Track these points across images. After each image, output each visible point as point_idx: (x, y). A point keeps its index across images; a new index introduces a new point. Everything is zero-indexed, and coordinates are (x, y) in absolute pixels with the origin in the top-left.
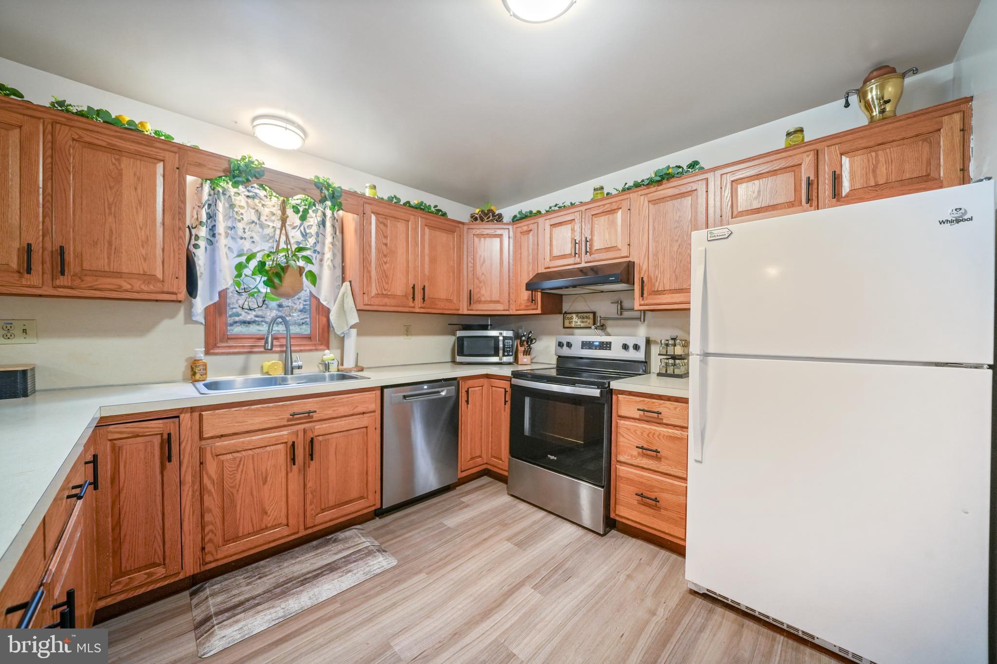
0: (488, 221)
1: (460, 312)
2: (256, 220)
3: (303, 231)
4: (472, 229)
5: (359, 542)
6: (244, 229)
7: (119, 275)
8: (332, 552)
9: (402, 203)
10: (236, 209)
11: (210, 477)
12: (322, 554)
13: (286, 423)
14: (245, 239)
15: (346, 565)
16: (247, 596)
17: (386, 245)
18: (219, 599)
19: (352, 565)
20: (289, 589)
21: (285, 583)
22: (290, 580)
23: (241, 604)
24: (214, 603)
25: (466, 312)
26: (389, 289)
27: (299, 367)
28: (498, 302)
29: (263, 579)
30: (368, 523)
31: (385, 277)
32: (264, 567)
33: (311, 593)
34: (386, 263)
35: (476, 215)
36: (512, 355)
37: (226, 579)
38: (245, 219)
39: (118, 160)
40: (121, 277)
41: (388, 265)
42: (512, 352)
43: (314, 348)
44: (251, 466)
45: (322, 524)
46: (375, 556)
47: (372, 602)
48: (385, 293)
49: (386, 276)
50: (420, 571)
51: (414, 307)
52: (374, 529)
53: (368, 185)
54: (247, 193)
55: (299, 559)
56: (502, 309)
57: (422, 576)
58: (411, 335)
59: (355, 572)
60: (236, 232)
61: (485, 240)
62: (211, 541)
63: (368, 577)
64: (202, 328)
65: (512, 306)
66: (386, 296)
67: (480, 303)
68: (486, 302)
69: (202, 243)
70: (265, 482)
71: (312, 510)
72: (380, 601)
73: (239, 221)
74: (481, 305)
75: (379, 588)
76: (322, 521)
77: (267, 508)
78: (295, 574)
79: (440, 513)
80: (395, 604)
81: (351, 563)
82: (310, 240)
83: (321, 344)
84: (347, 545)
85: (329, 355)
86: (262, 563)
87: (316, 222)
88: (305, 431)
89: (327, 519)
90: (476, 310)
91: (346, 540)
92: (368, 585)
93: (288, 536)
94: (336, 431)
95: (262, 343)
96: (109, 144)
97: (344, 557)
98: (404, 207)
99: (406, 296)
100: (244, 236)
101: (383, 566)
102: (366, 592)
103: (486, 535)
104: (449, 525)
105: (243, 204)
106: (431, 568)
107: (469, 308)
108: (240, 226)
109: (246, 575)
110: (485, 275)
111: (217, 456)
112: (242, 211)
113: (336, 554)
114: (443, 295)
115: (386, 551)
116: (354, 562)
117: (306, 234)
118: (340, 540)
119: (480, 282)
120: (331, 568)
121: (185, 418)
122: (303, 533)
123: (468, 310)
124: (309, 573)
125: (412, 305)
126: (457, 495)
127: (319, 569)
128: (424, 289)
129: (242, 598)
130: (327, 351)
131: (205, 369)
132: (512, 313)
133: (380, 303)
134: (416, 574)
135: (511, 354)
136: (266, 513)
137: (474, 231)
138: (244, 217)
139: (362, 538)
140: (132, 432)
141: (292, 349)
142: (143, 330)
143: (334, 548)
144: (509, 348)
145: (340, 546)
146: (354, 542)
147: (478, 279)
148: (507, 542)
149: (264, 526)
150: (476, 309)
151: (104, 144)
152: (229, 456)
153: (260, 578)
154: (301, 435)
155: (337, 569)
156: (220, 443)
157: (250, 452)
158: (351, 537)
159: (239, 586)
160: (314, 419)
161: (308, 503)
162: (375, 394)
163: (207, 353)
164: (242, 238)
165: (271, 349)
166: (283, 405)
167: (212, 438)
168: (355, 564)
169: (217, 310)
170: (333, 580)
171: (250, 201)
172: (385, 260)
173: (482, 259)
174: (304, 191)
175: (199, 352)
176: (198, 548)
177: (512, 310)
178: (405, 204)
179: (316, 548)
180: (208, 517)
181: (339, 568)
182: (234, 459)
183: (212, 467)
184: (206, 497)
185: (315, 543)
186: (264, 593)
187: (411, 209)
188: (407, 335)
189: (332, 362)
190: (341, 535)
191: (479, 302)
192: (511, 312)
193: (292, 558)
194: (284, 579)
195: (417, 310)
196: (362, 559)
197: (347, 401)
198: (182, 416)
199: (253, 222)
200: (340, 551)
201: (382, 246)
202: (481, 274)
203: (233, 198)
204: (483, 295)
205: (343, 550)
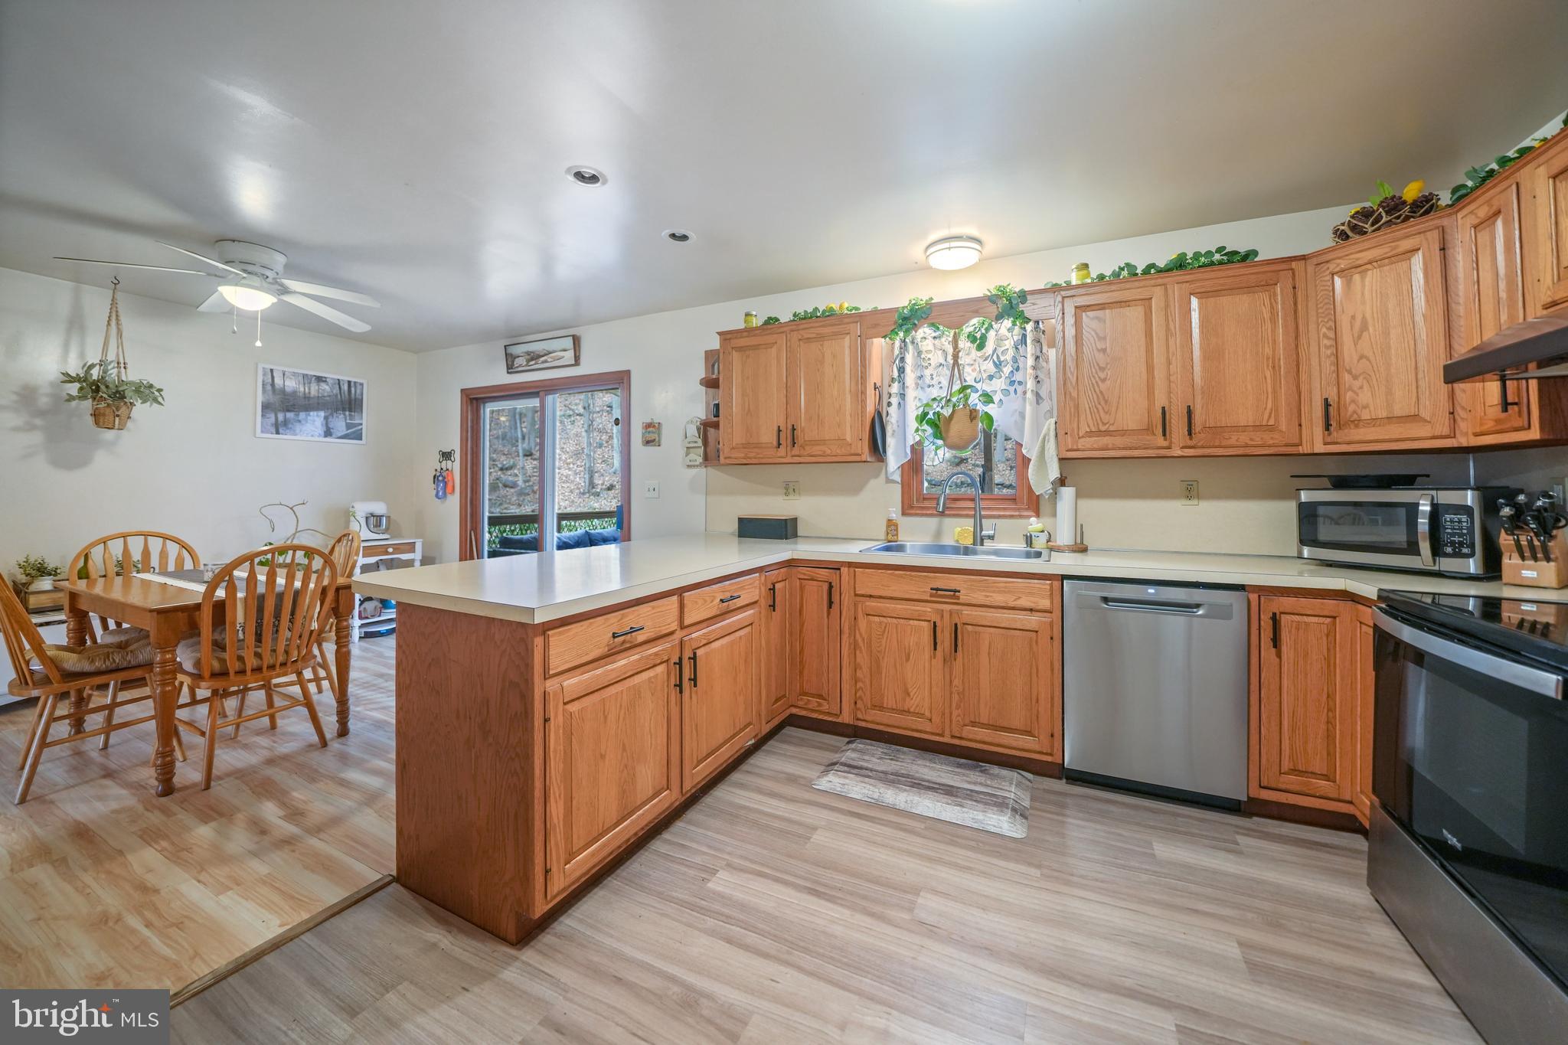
0: (1378, 229)
1: (1305, 449)
2: (943, 362)
3: (996, 360)
4: (1327, 262)
5: (1006, 788)
6: (932, 375)
7: (823, 442)
8: (968, 779)
9: (1139, 271)
10: (923, 356)
11: (861, 635)
12: (958, 774)
13: (929, 599)
14: (933, 386)
15: (965, 798)
16: (870, 766)
17: (1104, 351)
18: (854, 755)
19: (970, 802)
20: (899, 782)
21: (903, 775)
22: (908, 776)
23: (861, 768)
24: (850, 756)
25: (1319, 448)
26: (1112, 422)
27: (991, 538)
28: (1415, 418)
29: (893, 762)
30: (1045, 778)
31: (1103, 403)
32: (904, 753)
33: (910, 798)
34: (1104, 380)
35: (1342, 228)
36: (1472, 555)
37: (872, 745)
38: (933, 364)
39: (822, 345)
40: (824, 444)
41: (1108, 382)
42: (1472, 546)
43: (1017, 513)
44: (895, 635)
45: (971, 740)
46: (1002, 811)
47: (951, 849)
48: (1103, 428)
49: (1106, 402)
50: (1039, 867)
51: (1169, 448)
52: (1044, 789)
53: (1074, 266)
54: (934, 334)
55: (934, 765)
56: (1430, 435)
57: (1034, 872)
58: (1199, 497)
59: (964, 809)
60: (924, 381)
61: (1363, 279)
62: (860, 698)
63: (975, 826)
64: (899, 487)
65: (1462, 426)
66: (1107, 433)
67: (1357, 426)
68: (1374, 422)
69: (894, 401)
70: (908, 659)
71: (959, 715)
72: (960, 855)
73: (927, 367)
74: (1362, 430)
75: (973, 843)
76: (971, 736)
77: (910, 690)
78: (917, 775)
79: (1161, 829)
80: (969, 869)
81: (971, 800)
82: (1005, 370)
83: (1028, 509)
84: (989, 782)
85: (1034, 524)
86: (905, 749)
87: (1012, 343)
88: (951, 613)
89: (979, 738)
90: (1349, 443)
91: (994, 777)
92: (968, 833)
93: (933, 734)
94: (988, 624)
95: (933, 504)
96: (818, 334)
97: (972, 791)
98: (1148, 276)
99: (1149, 430)
100: (933, 382)
101: (1001, 828)
102: (957, 837)
103: (1203, 906)
104: (1157, 852)
105: (931, 347)
106: (1056, 874)
107: (1329, 440)
108: (927, 373)
109: (885, 751)
110: (1368, 360)
111: (868, 615)
112: (929, 356)
113: (969, 783)
114: (1245, 416)
115: (1026, 818)
116: (975, 801)
117: (1000, 362)
118: (988, 774)
119: (1355, 378)
120: (949, 791)
121: (844, 570)
122: (947, 739)
123: (1325, 444)
124: (928, 781)
125: (1165, 444)
126: (1237, 826)
127: (939, 784)
128: (1190, 413)
129: (865, 764)
130: (1033, 519)
131: (897, 530)
132: (1465, 444)
133: (1095, 446)
134: (1030, 864)
135: (1465, 550)
136: (909, 695)
137: (1332, 267)
138: (931, 362)
139: (1014, 786)
140: (809, 575)
141: (982, 513)
142: (856, 489)
143: (974, 776)
144: (1461, 535)
145: (982, 779)
146: (1000, 784)
147: (1350, 372)
148: (1237, 945)
149: (906, 708)
150: (1348, 439)
151: (814, 335)
152: (877, 619)
153: (892, 759)
154: (946, 616)
155: (952, 795)
156: (872, 604)
157: (894, 620)
158: (1003, 778)
159: (873, 755)
160: (961, 601)
161: (954, 705)
162: (1051, 585)
163: (904, 514)
164: (929, 386)
165: (943, 512)
166: (925, 576)
167: (863, 596)
168: (974, 803)
169: (914, 466)
170: (938, 801)
171: (937, 342)
172: (1102, 376)
173: (1358, 324)
174: (976, 313)
175: (895, 512)
176: (853, 702)
177: (1466, 434)
178: (1146, 271)
179: (960, 766)
180: (859, 674)
181: (956, 796)
182: (881, 623)
183: (862, 623)
184: (858, 652)
185: (963, 761)
186: (882, 772)
187: (1162, 275)
188: (1189, 498)
189: (1039, 534)
190: (996, 770)
191: (1357, 423)
192: (1463, 441)
193: (930, 760)
194: (905, 772)
195: (1179, 453)
196: (986, 804)
197: (1005, 587)
198: (842, 569)
199: (941, 364)
200: (975, 783)
201: (1097, 354)
202: (1355, 358)
203: (920, 344)
204: (1365, 407)
205: (981, 784)
